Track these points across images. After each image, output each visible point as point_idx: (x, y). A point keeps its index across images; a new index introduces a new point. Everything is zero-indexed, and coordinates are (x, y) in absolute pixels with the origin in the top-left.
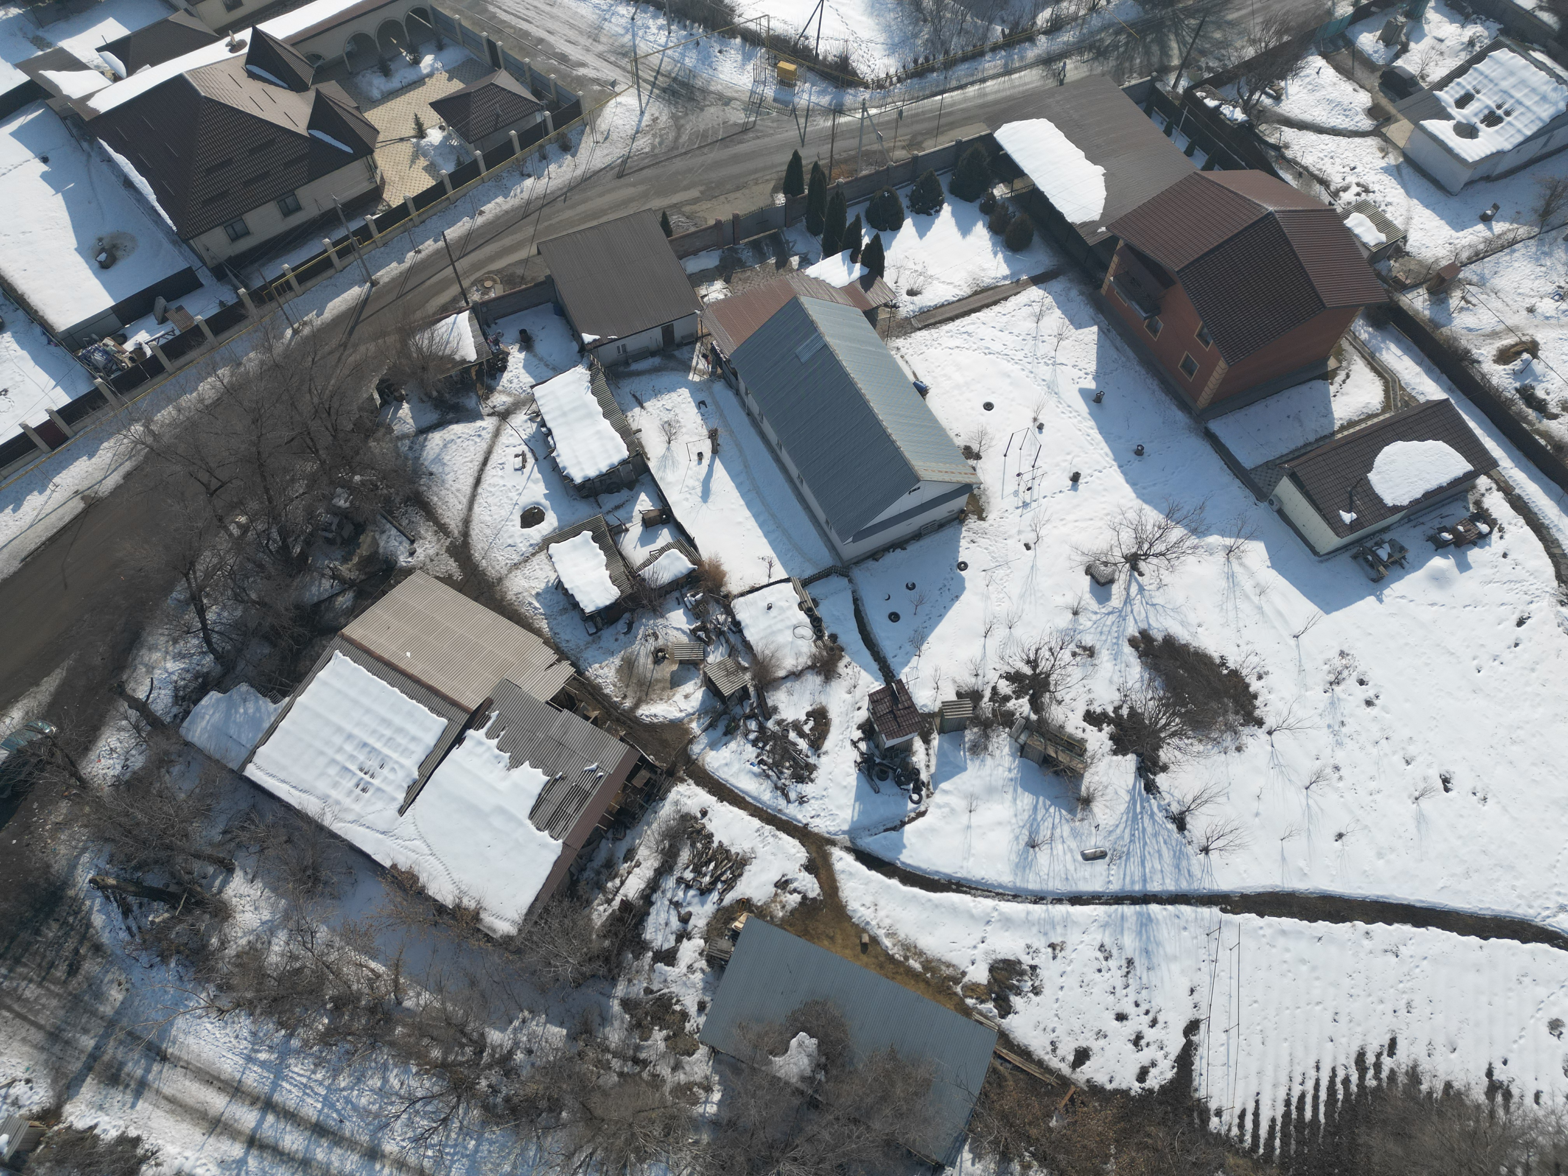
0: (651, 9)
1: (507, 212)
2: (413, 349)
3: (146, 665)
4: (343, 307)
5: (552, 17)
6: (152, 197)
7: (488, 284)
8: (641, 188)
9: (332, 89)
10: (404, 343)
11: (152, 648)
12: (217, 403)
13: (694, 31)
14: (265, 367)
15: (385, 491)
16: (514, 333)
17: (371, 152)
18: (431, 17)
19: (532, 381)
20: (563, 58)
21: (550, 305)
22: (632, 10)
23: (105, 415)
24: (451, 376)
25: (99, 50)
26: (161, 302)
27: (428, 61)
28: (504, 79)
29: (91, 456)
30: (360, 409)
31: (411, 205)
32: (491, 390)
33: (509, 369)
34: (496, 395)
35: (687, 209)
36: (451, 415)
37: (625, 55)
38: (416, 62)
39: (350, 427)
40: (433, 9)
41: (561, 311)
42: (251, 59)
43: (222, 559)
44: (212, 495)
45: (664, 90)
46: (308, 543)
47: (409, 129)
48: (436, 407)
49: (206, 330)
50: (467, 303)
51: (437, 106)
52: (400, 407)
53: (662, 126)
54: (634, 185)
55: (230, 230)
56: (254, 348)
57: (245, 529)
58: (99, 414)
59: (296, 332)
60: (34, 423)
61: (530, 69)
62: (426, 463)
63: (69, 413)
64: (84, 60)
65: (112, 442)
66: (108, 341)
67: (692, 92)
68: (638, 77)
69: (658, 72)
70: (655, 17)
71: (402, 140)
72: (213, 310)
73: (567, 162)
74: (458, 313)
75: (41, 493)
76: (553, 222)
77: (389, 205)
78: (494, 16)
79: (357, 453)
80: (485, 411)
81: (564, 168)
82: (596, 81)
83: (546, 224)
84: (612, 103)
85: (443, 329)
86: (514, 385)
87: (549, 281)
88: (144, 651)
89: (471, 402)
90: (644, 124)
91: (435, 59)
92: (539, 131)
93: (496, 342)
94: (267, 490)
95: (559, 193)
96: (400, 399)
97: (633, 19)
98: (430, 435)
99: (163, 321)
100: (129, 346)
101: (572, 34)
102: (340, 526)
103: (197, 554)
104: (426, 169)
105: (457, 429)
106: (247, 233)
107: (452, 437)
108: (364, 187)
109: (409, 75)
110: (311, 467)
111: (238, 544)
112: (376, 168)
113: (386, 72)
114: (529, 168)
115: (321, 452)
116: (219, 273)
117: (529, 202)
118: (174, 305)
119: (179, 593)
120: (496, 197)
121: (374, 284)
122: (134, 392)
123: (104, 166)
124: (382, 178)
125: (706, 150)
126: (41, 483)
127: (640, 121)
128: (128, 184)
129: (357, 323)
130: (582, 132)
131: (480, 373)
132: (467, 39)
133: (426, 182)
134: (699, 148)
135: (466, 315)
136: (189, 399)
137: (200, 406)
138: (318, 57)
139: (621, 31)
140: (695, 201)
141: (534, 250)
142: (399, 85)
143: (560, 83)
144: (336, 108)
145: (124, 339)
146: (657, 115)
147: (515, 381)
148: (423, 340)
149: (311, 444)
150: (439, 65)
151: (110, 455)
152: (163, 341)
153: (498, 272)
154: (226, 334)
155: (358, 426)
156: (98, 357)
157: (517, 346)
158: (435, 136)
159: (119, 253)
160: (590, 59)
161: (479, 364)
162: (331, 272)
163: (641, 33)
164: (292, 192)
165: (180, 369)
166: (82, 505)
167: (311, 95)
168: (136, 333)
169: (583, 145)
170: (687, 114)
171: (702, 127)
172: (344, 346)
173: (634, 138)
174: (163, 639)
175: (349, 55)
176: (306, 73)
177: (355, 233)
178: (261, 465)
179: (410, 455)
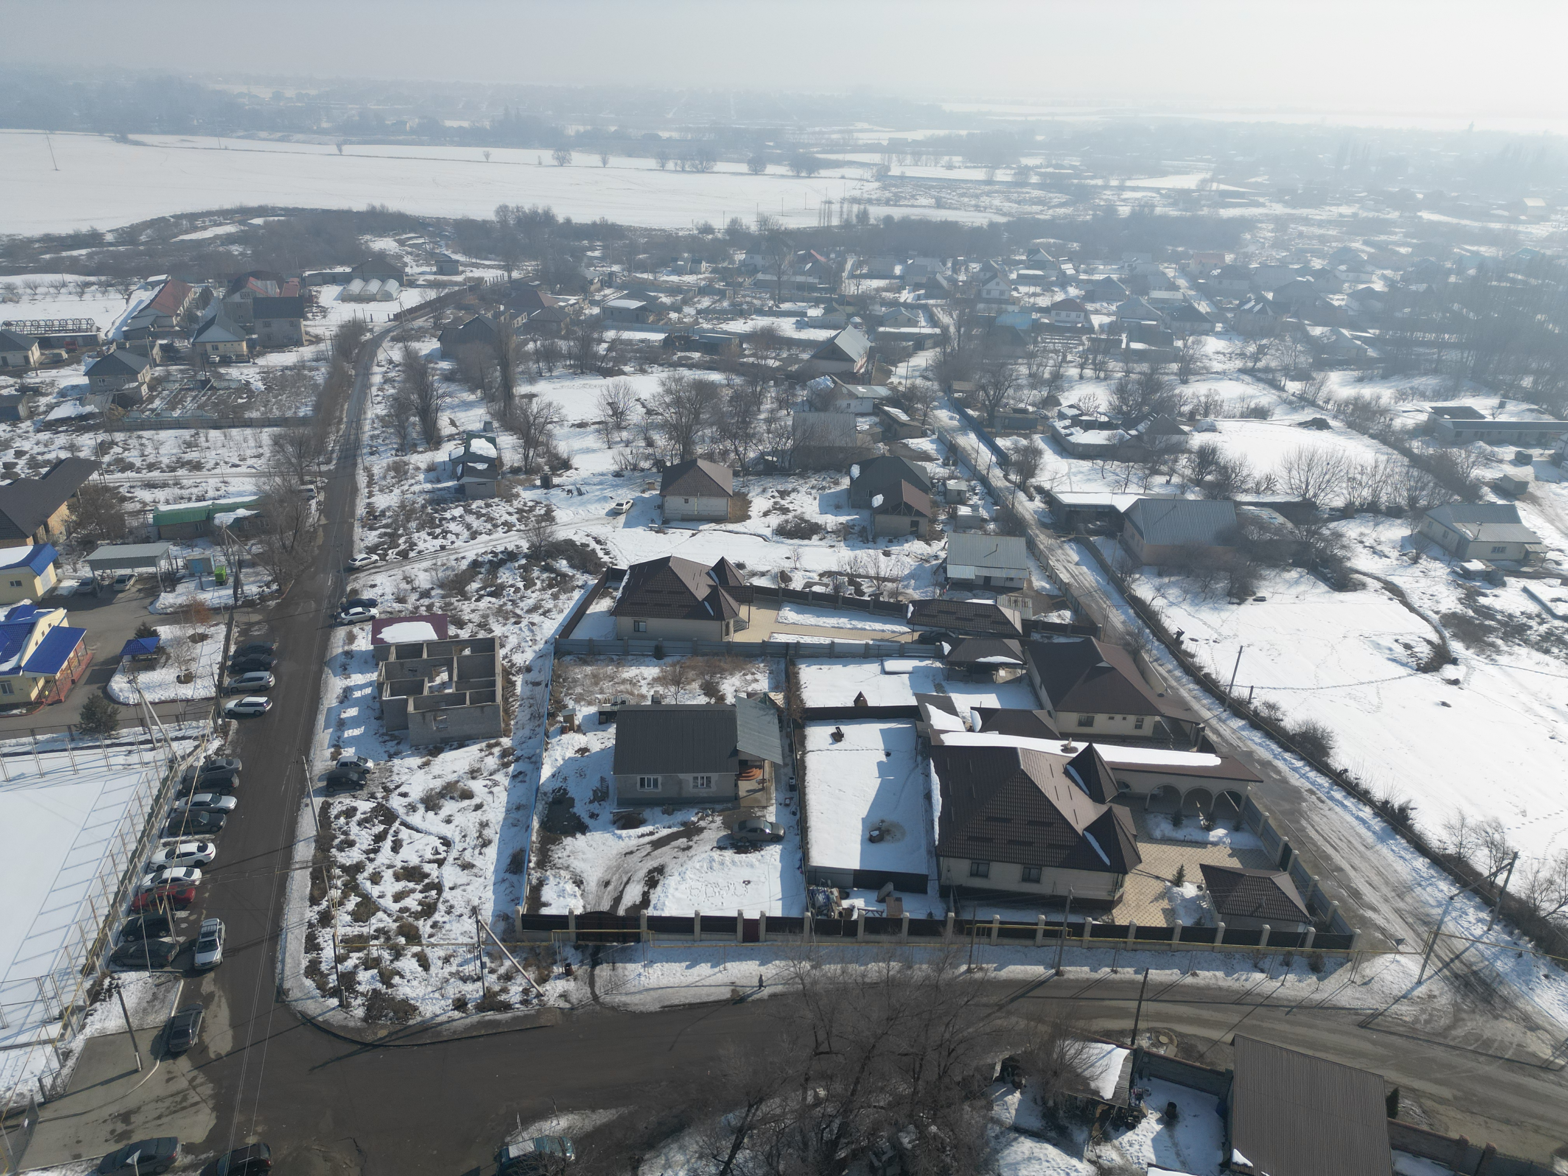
0: (1478, 900)
1: (1220, 989)
2: (1057, 1050)
3: (667, 1160)
4: (1021, 976)
5: (1362, 856)
6: (937, 814)
7: (1163, 1039)
8: (1381, 1050)
9: (1123, 813)
10: (1052, 1039)
11: (682, 1148)
12: (874, 985)
13: (1521, 942)
14: (927, 982)
15: (948, 1160)
16: (1163, 1100)
17: (1125, 872)
18: (1243, 803)
19: (1153, 1159)
20: (1356, 894)
21: (1215, 1099)
22: (1454, 891)
23: (794, 941)
24: (1076, 1098)
25: (972, 708)
26: (890, 887)
27: (1218, 833)
28: (1284, 881)
29: (762, 964)
30: (977, 1069)
31: (1132, 932)
32: (1106, 1138)
33: (1137, 1130)
34: (1108, 1147)
35: (1429, 1103)
36: (1053, 1134)
37: (1425, 923)
38: (1209, 829)
39: (958, 1078)
40: (1248, 798)
41: (1224, 1112)
42: (1073, 763)
43: (784, 1114)
44: (817, 1054)
45: (1457, 976)
46: (855, 1155)
47: (1170, 873)
48: (1044, 1116)
49: (905, 926)
50: (1133, 1043)
51: (1206, 869)
52: (1011, 1092)
53: (1437, 1006)
54: (1374, 1043)
55: (975, 867)
56: (929, 963)
57: (818, 1102)
58: (791, 937)
59: (969, 970)
60: (747, 915)
61: (1316, 885)
62: (1001, 1162)
63: (773, 924)
64: (958, 710)
65: (783, 963)
66: (835, 891)
67: (1490, 995)
68: (1431, 949)
69: (1458, 957)
70: (1478, 908)
71: (1157, 878)
72: (921, 915)
73: (1309, 981)
74: (1118, 1046)
75: (712, 967)
76: (1264, 1025)
77: (1113, 921)
78: (1303, 830)
79: (949, 1106)
80: (1088, 1153)
81: (1303, 985)
82: (1383, 931)
83: (1255, 1022)
84: (1390, 957)
85: (1096, 1051)
86: (1132, 1150)
87: (1228, 1077)
88: (675, 1146)
89: (1080, 1135)
90: (1416, 993)
91: (1226, 835)
92: (1298, 940)
93: (1139, 1097)
94: (857, 1082)
95: (1285, 1003)
96: (1017, 1086)
97: (1452, 898)
98: (1022, 1139)
99: (881, 900)
100: (845, 904)
101: (1376, 879)
102: (890, 1161)
103: (770, 1096)
104: (1164, 911)
105: (1051, 1151)
106: (986, 876)
107: (1041, 1156)
108: (1101, 894)
109: (1197, 835)
110: (904, 1089)
111: (805, 1110)
112: (1121, 886)
113: (1177, 822)
114: (1266, 963)
115: (920, 1082)
116: (945, 892)
117: (1248, 993)
118: (898, 894)
119: (733, 1118)
120: (1217, 970)
121: (1058, 973)
122: (824, 938)
123: (922, 777)
124: (1121, 897)
125: (1482, 1059)
126: (717, 960)
127: (1413, 989)
128: (928, 797)
129: (1022, 996)
130: (1341, 965)
131: (1105, 1115)
132: (1266, 833)
133: (1158, 921)
134: (1474, 1052)
135: (1126, 1052)
136: (855, 969)
137: (859, 980)
138: (1127, 786)
139: (1432, 902)
140: (1442, 1101)
141: (1229, 1038)
142: (1182, 838)
143: (1341, 912)
144: (1117, 827)
145: (845, 895)
146: (1436, 993)
147: (1136, 1147)
148: (1071, 1048)
149: (917, 1069)
150: (1228, 841)
151: (774, 972)
152: (870, 915)
153: (1180, 1035)
154: (917, 939)
155: (965, 1083)
156: (821, 898)
157: (1158, 1115)
158: (1189, 890)
159: (888, 837)
160: (1384, 908)
161: (1109, 1106)
162: (1029, 942)
163: (1454, 914)
164: (1040, 867)
165: (867, 942)
166: (728, 996)
167: (1104, 808)
168: (857, 897)
169: (1336, 976)
170: (1473, 1012)
171: (1487, 1034)
172: (1000, 1007)
173: (1397, 1000)
174: (695, 1147)
175: (1154, 797)
176: (1110, 791)
177: (1070, 925)
178: (868, 1058)
179: (993, 1143)
